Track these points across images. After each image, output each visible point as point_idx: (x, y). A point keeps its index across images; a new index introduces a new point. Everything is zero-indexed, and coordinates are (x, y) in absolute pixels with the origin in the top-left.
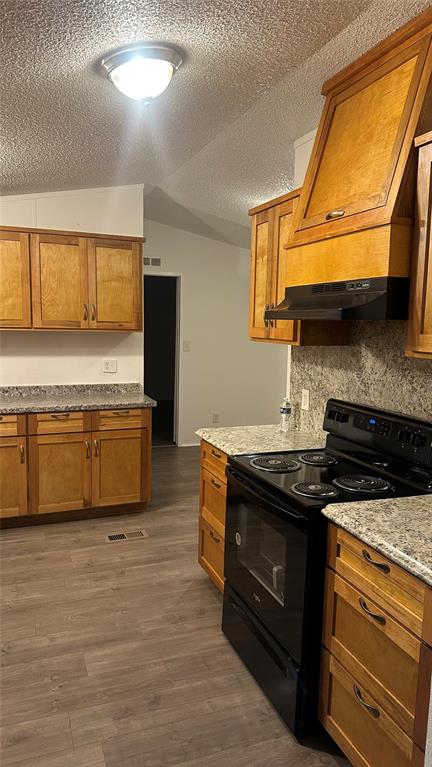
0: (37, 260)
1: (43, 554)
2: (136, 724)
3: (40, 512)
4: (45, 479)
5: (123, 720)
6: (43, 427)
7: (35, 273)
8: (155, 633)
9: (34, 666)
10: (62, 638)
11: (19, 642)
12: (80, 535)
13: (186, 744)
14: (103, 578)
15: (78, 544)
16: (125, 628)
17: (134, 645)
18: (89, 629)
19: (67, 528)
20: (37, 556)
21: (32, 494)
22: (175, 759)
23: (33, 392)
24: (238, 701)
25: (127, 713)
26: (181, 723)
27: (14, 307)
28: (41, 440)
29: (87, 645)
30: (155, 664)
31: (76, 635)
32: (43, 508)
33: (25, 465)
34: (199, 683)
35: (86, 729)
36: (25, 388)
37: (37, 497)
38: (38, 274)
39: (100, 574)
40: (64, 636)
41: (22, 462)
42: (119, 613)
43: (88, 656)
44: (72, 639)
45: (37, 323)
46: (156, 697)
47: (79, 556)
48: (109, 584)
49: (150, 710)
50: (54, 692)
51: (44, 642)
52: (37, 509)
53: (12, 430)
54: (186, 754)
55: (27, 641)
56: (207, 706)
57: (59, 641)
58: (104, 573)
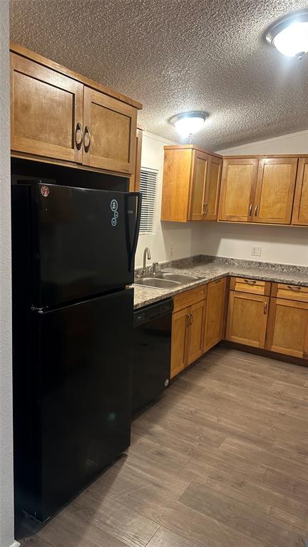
0: (302, 176)
1: (258, 375)
2: (218, 487)
3: (273, 350)
4: (278, 328)
5: (213, 480)
6: (281, 293)
7: (299, 186)
8: (281, 451)
9: (198, 427)
10: (225, 422)
11: (203, 413)
12: (292, 374)
13: (234, 516)
14: (281, 404)
15: (286, 379)
16: (265, 437)
17: (260, 449)
18: (243, 426)
19: (288, 367)
20: (254, 375)
21: (269, 336)
22: (220, 518)
23: (291, 269)
24: (293, 521)
25: (220, 478)
26: (242, 504)
27: (281, 209)
28: (278, 302)
29: (234, 434)
30: (262, 467)
31: (233, 426)
32: (275, 348)
33: (266, 315)
34: (277, 494)
35: (192, 471)
36: (286, 266)
37: (272, 339)
38: (300, 186)
39: (281, 401)
40: (226, 422)
41: (265, 313)
42: (269, 428)
43: (229, 439)
44: (238, 429)
45: (295, 221)
46: (243, 482)
47: (279, 385)
48: (281, 410)
49: (232, 486)
50: (195, 445)
51: (214, 419)
52: (271, 348)
53: (261, 291)
54: (228, 521)
55: (206, 414)
56: (268, 508)
57: (222, 423)
58: (284, 402)
